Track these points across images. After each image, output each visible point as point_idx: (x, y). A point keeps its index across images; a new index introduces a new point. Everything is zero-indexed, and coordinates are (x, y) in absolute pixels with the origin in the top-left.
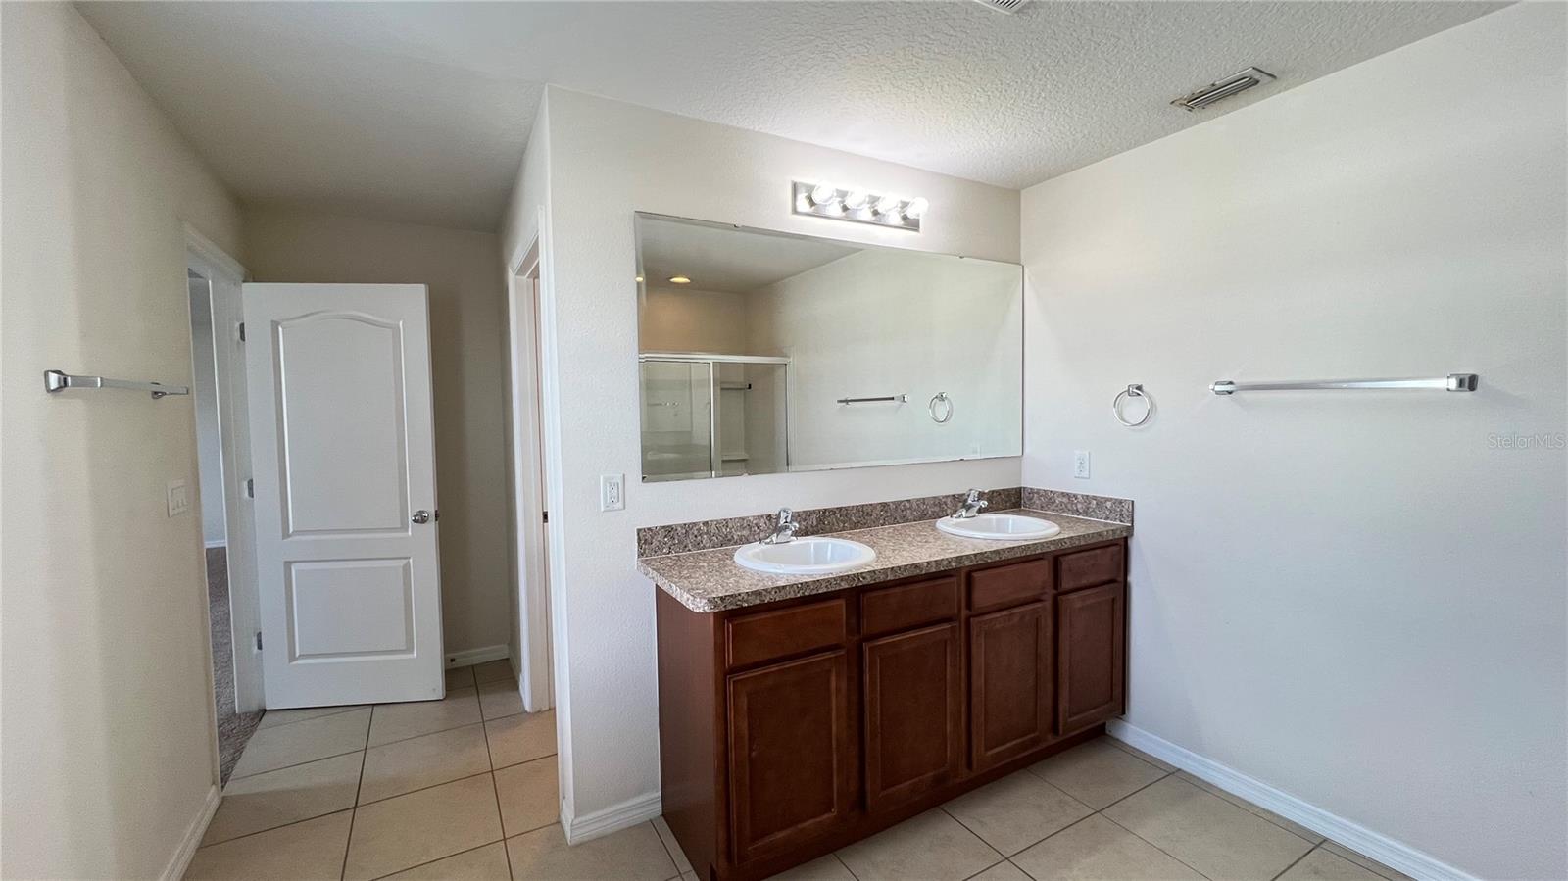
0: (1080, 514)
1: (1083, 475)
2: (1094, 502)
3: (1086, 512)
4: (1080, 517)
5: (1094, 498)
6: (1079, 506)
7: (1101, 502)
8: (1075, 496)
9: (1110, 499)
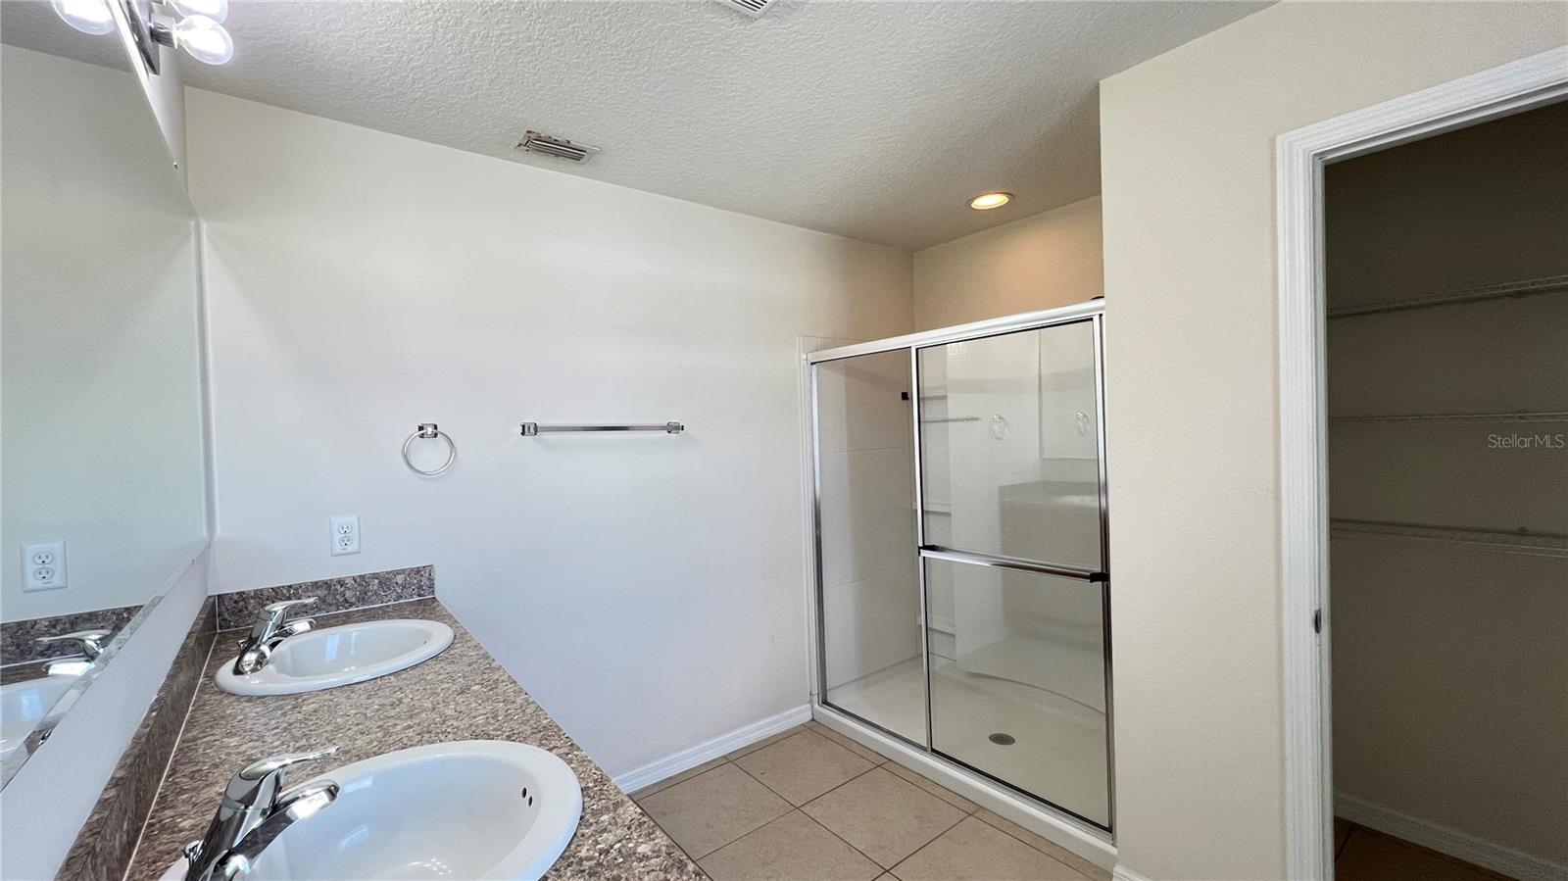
0: (351, 605)
1: (350, 549)
2: (377, 581)
3: (362, 600)
4: (353, 609)
5: (375, 576)
6: (348, 594)
7: (385, 580)
8: (341, 582)
9: (398, 572)
